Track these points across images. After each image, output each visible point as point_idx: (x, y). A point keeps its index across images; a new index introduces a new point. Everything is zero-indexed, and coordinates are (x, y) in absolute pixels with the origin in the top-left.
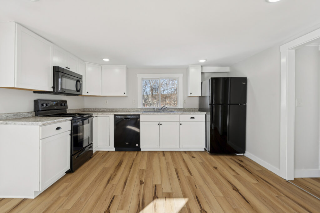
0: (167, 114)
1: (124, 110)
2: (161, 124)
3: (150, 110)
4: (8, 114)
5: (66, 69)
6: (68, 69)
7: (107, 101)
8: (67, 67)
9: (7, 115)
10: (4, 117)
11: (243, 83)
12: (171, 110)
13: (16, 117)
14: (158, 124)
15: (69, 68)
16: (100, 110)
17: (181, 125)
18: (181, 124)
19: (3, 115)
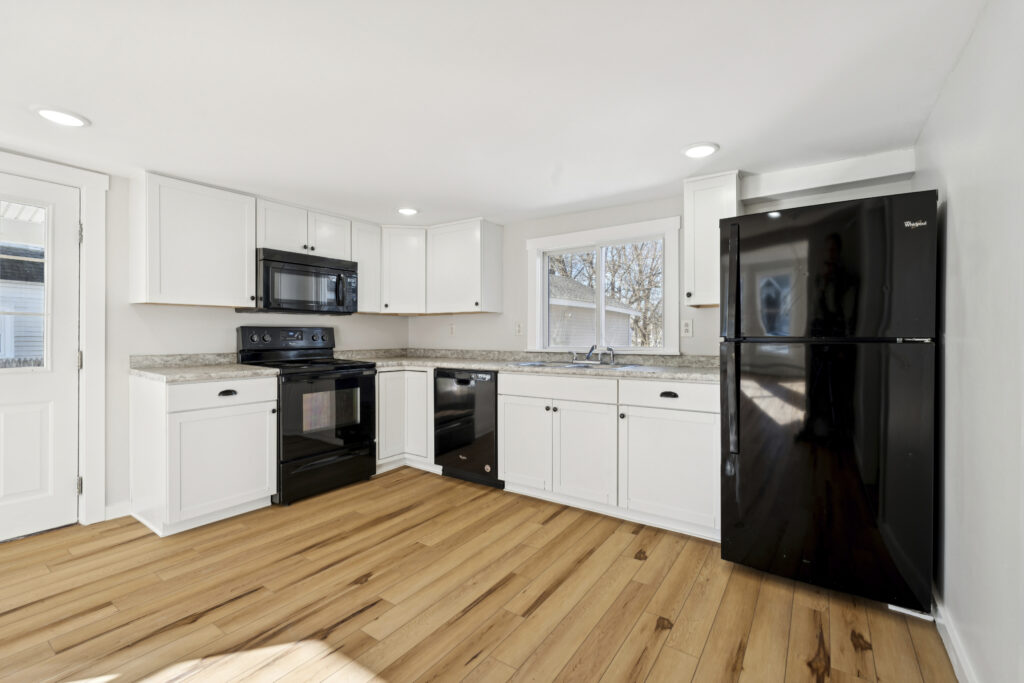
0: (574, 374)
1: (491, 355)
2: (555, 410)
3: (560, 357)
4: (168, 356)
5: (305, 252)
6: (311, 253)
7: (454, 326)
8: (305, 247)
9: (165, 358)
10: (159, 361)
11: (908, 224)
12: (632, 359)
13: (187, 362)
14: (548, 409)
15: (313, 249)
16: (438, 355)
17: (625, 420)
18: (623, 416)
19: (156, 359)
